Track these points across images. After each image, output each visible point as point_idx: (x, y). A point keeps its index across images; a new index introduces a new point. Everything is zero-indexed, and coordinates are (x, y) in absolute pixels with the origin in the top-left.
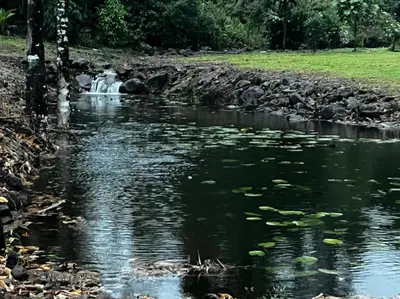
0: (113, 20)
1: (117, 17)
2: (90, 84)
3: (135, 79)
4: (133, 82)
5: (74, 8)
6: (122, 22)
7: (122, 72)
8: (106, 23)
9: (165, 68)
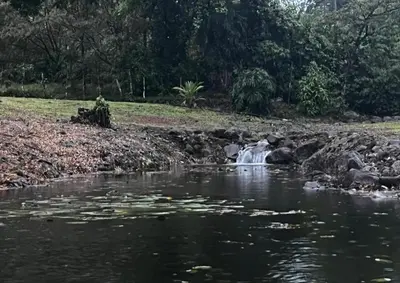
0: (312, 88)
1: (316, 85)
2: (236, 155)
3: (283, 149)
4: (280, 152)
5: (265, 78)
6: (322, 90)
7: (273, 141)
8: (304, 92)
9: (318, 135)
